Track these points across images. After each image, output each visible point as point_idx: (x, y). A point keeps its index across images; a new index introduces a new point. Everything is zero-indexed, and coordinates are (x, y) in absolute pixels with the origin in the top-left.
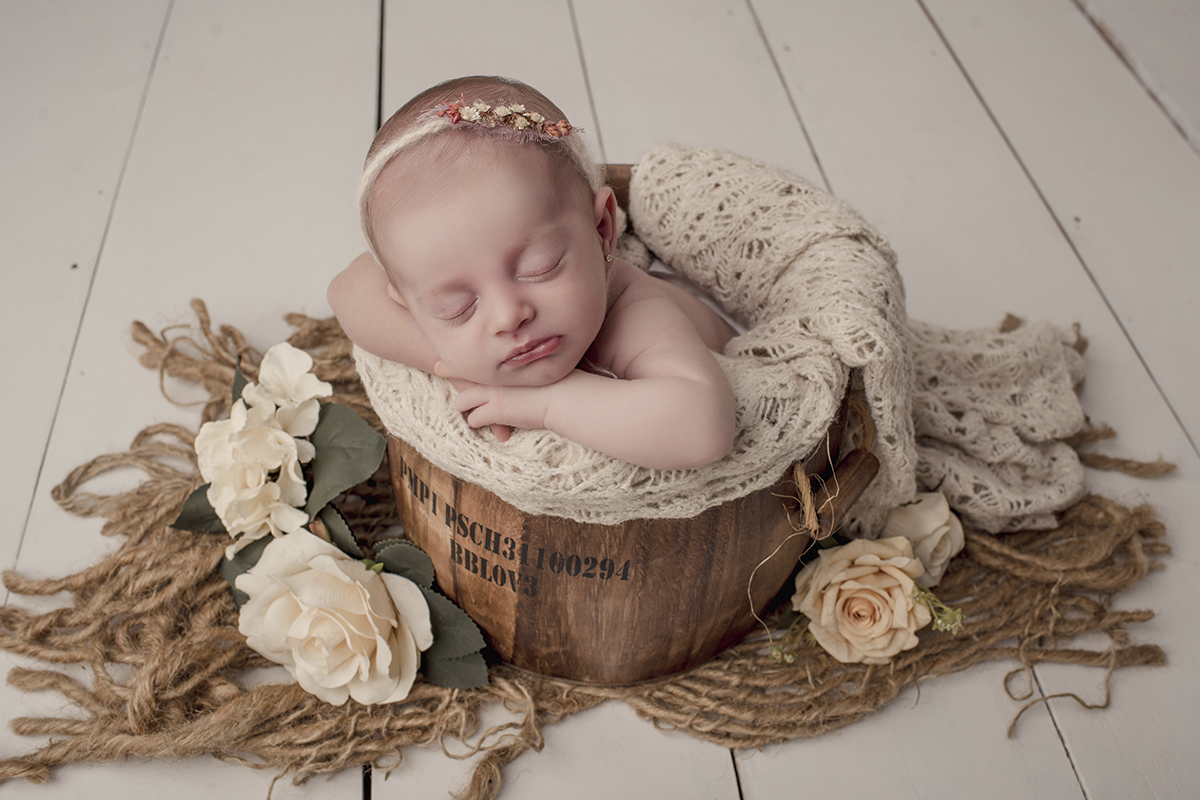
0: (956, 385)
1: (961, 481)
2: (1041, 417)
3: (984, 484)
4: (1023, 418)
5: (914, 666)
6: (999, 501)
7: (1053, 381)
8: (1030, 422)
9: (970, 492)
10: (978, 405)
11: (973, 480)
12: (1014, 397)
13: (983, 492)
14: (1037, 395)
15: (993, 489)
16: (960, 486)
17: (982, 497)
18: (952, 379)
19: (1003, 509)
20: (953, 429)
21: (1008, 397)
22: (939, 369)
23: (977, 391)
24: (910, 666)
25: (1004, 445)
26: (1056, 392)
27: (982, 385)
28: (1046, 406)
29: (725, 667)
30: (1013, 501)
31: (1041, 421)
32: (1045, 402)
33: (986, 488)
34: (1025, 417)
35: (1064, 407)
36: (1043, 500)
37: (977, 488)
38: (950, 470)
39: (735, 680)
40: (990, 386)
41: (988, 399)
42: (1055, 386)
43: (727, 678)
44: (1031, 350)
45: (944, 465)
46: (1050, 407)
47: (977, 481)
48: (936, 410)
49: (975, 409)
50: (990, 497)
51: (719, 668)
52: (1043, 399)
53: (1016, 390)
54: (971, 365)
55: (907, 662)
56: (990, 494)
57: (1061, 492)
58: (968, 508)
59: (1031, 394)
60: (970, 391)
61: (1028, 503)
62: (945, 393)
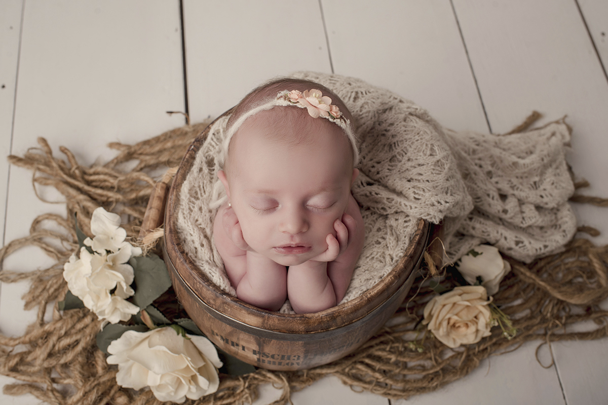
0: (502, 176)
1: (508, 240)
2: (551, 195)
3: (521, 240)
4: (541, 198)
5: (489, 348)
6: (530, 248)
7: (557, 168)
8: (545, 200)
9: (513, 245)
10: (516, 192)
11: (514, 239)
12: (535, 183)
13: (521, 245)
14: (548, 180)
15: (526, 243)
16: (508, 243)
17: (520, 247)
18: (500, 173)
19: (532, 252)
20: (501, 211)
21: (532, 183)
22: (492, 165)
23: (515, 181)
24: (486, 349)
25: (529, 218)
26: (558, 174)
27: (517, 177)
28: (553, 186)
29: (388, 349)
30: (538, 248)
31: (551, 198)
32: (553, 184)
33: (522, 242)
34: (542, 197)
35: (564, 185)
36: (554, 244)
37: (517, 243)
38: (502, 234)
39: (393, 358)
40: (522, 178)
41: (521, 187)
42: (558, 171)
43: (389, 356)
44: (545, 156)
45: (498, 232)
46: (556, 187)
47: (517, 239)
48: (493, 198)
49: (514, 195)
50: (525, 247)
51: (384, 350)
52: (552, 182)
53: (537, 179)
54: (511, 167)
55: (485, 346)
56: (525, 246)
57: (564, 236)
58: (512, 253)
59: (545, 179)
60: (510, 181)
61: (546, 247)
62: (497, 183)
